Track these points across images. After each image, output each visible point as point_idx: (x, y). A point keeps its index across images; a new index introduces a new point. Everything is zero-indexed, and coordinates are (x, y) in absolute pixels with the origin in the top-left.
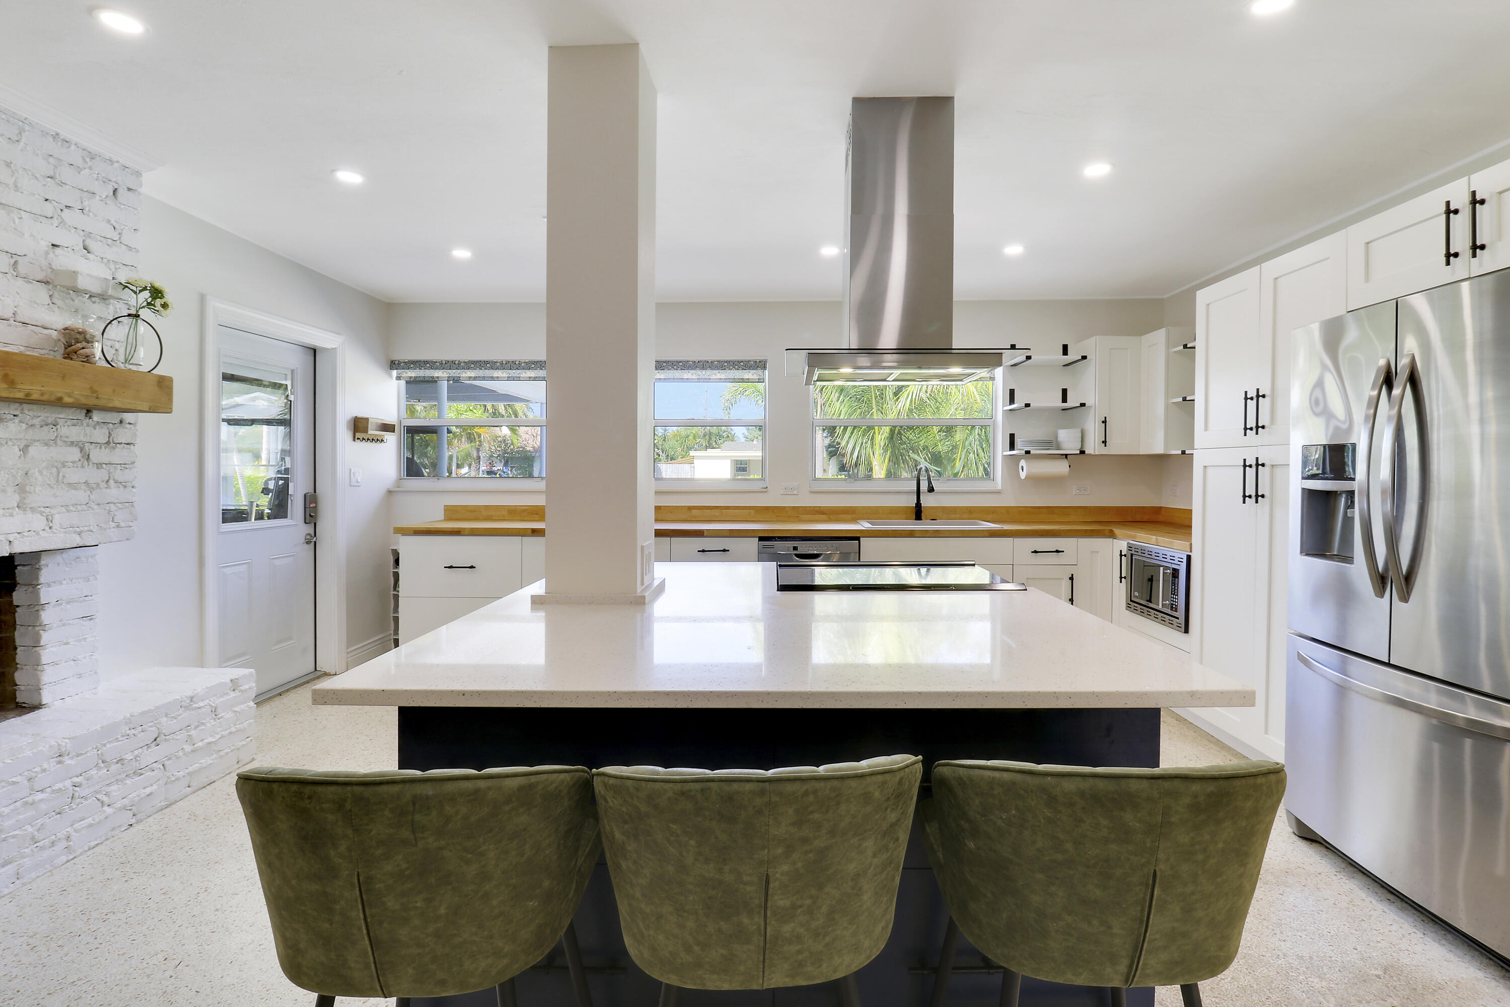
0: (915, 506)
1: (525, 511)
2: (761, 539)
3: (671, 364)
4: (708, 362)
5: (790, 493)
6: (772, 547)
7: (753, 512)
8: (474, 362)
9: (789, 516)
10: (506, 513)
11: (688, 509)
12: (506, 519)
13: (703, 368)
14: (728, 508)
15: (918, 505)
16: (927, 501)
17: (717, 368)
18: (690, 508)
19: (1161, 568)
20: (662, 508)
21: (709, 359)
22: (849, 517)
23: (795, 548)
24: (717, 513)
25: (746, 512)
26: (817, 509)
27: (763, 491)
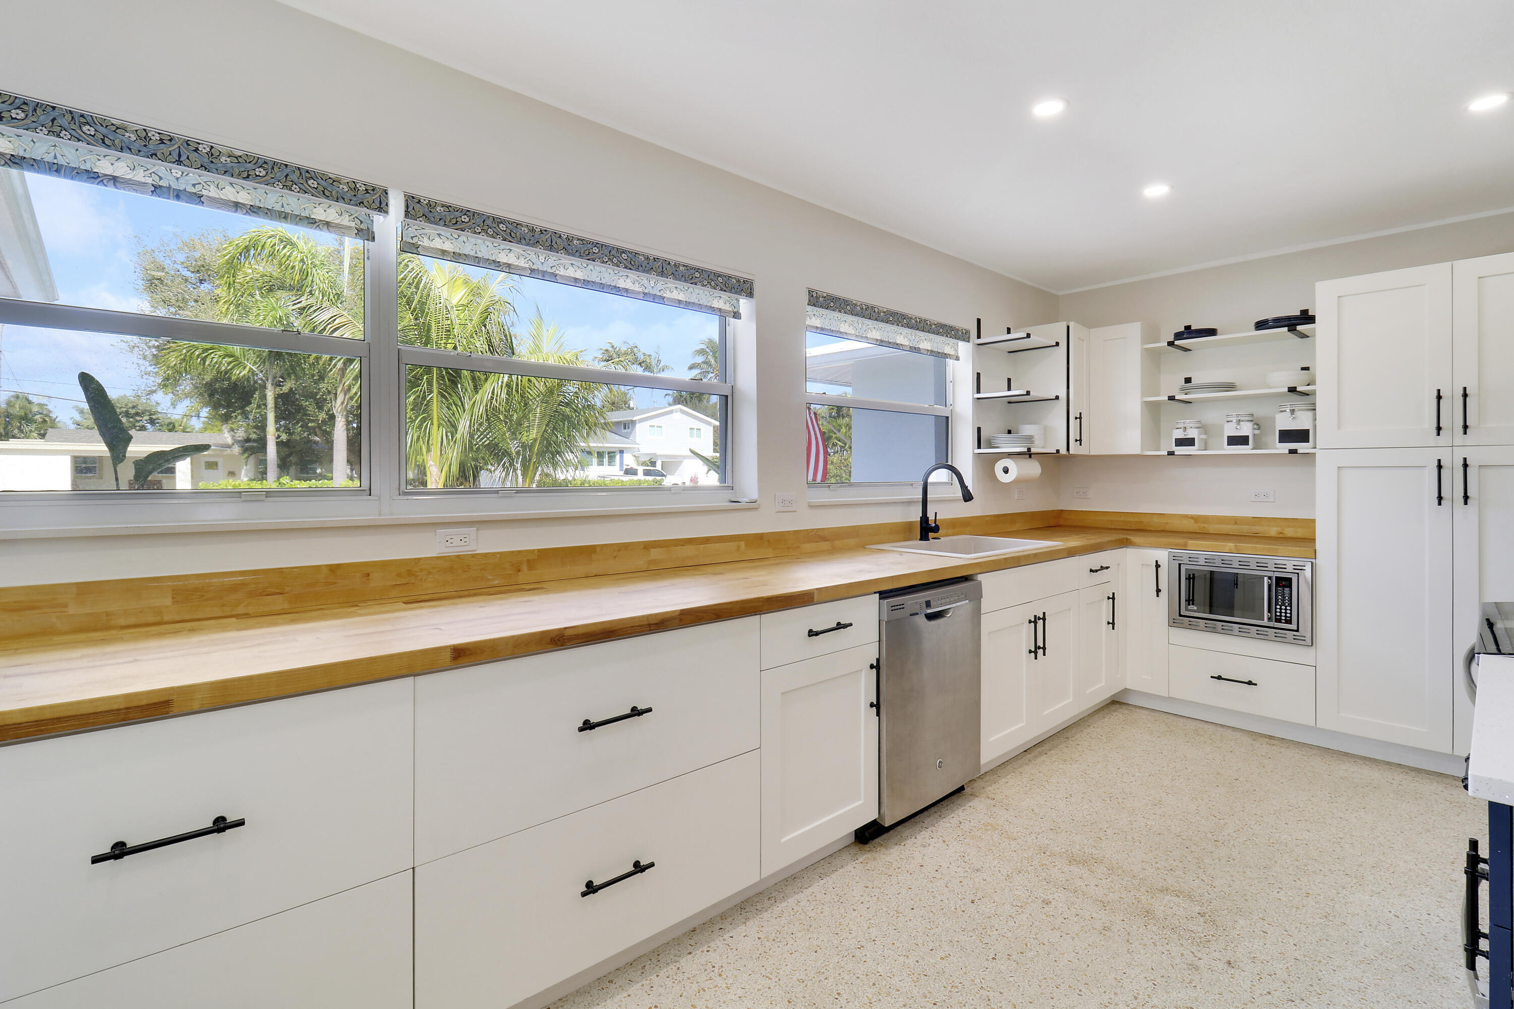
3: (606, 252)
5: (787, 509)
7: (743, 544)
9: (789, 548)
11: (644, 548)
13: (662, 274)
15: (924, 518)
18: (648, 546)
19: (1265, 578)
21: (673, 257)
22: (852, 542)
23: (928, 604)
24: (689, 551)
25: (732, 545)
26: (820, 533)
27: (753, 507)
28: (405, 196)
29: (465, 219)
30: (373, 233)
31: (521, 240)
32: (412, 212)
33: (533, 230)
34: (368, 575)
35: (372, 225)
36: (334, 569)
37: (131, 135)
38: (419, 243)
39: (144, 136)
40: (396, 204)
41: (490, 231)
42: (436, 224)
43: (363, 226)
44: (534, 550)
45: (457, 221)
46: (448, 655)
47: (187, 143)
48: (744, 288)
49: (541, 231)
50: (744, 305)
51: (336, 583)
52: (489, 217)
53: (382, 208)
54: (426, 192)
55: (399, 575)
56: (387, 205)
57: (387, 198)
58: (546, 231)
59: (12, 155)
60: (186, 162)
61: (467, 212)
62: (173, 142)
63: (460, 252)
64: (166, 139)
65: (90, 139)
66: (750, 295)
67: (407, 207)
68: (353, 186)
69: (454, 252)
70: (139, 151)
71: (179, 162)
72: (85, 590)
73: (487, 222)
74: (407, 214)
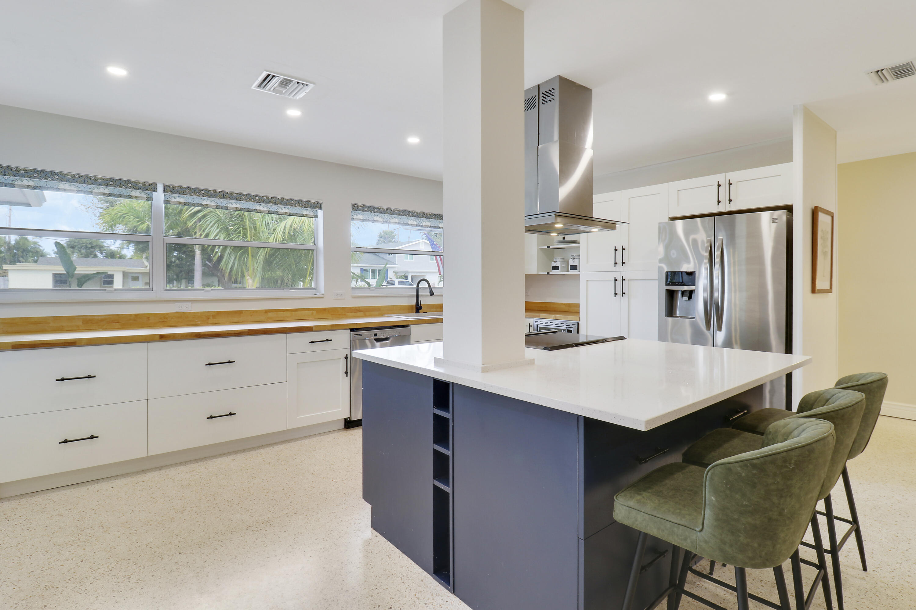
0: (415, 304)
1: (102, 320)
2: (352, 330)
4: (279, 199)
5: (340, 298)
6: (360, 335)
7: (315, 312)
8: (37, 171)
9: (340, 314)
10: (81, 323)
11: (265, 312)
12: (80, 329)
13: (275, 203)
14: (296, 310)
15: (417, 303)
16: (423, 301)
17: (285, 204)
18: (267, 311)
19: (562, 330)
20: (243, 312)
21: (280, 196)
22: (377, 313)
23: (375, 335)
24: (288, 314)
25: (310, 312)
26: (357, 308)
27: (322, 296)
28: (164, 185)
29: (187, 191)
30: (153, 198)
31: (211, 196)
32: (166, 190)
33: (216, 192)
34: (149, 318)
35: (152, 196)
36: (137, 315)
37: (70, 177)
38: (171, 200)
39: (73, 176)
40: (160, 188)
41: (197, 194)
42: (176, 194)
43: (149, 196)
44: (215, 311)
45: (184, 192)
46: (158, 337)
47: (87, 177)
48: (318, 206)
49: (219, 192)
50: (320, 213)
51: (137, 320)
52: (197, 189)
53: (155, 190)
54: (171, 183)
55: (161, 318)
56: (157, 189)
57: (157, 187)
58: (221, 191)
59: (34, 186)
60: (87, 183)
61: (188, 188)
62: (83, 177)
63: (187, 202)
64: (80, 176)
65: (57, 180)
66: (321, 208)
67: (164, 189)
68: (144, 184)
69: (184, 202)
70: (72, 181)
71: (85, 183)
72: (56, 319)
73: (196, 191)
74: (164, 191)
